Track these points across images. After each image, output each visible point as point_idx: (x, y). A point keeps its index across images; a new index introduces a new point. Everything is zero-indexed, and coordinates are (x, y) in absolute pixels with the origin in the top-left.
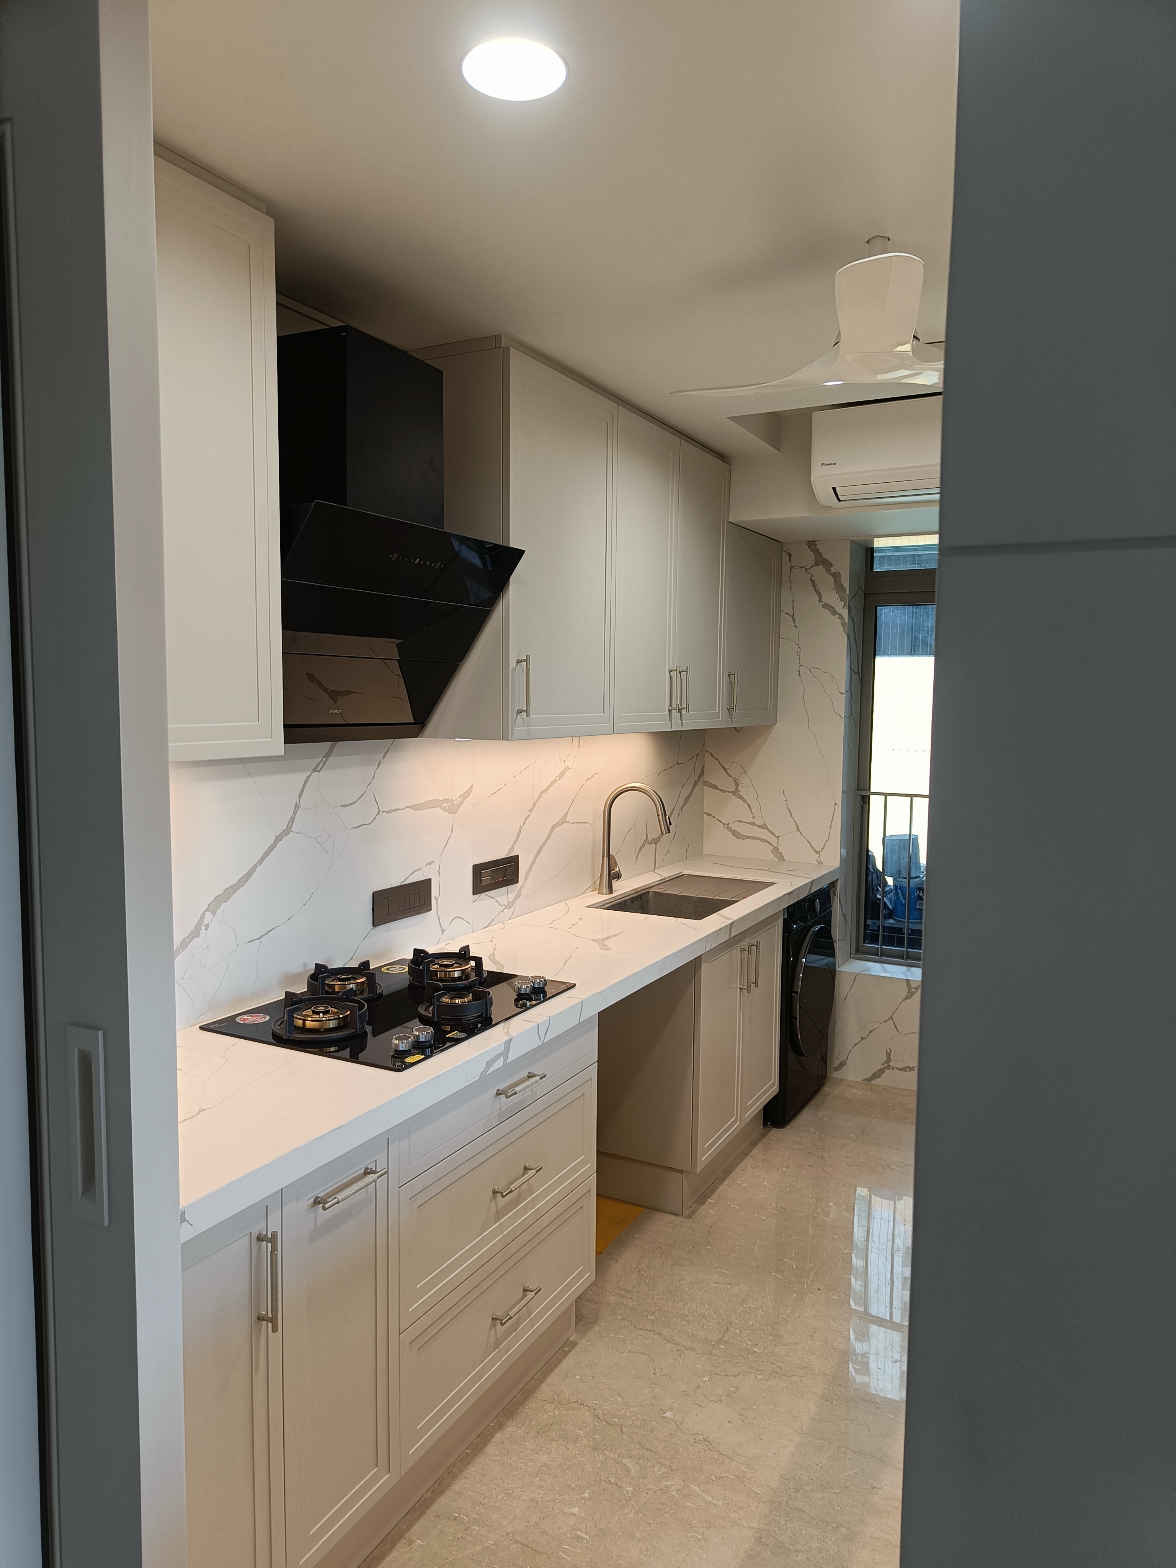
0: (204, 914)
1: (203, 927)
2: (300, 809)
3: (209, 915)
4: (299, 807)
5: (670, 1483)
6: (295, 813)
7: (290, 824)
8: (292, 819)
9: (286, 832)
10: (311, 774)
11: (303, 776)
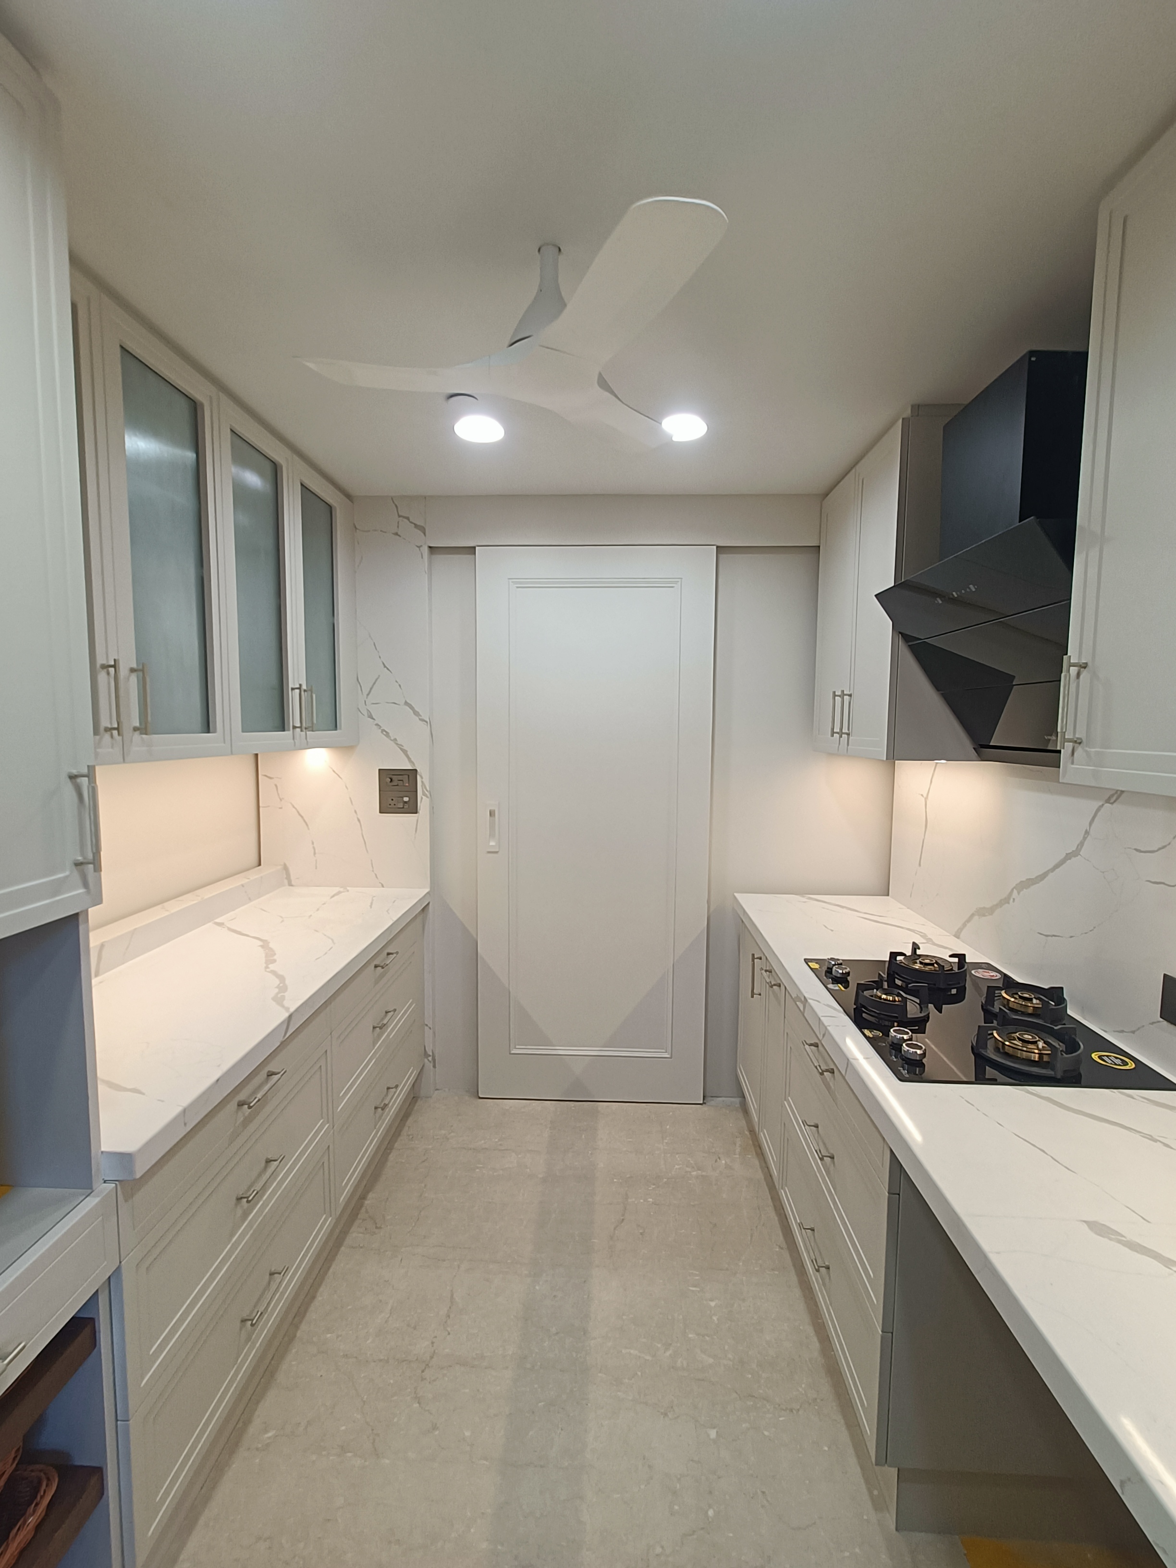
0: (1012, 890)
1: (1012, 900)
2: (1089, 836)
3: (1015, 891)
4: (1089, 834)
6: (1085, 838)
7: (1079, 847)
8: (1081, 844)
9: (1075, 853)
10: (1103, 805)
11: (1096, 804)
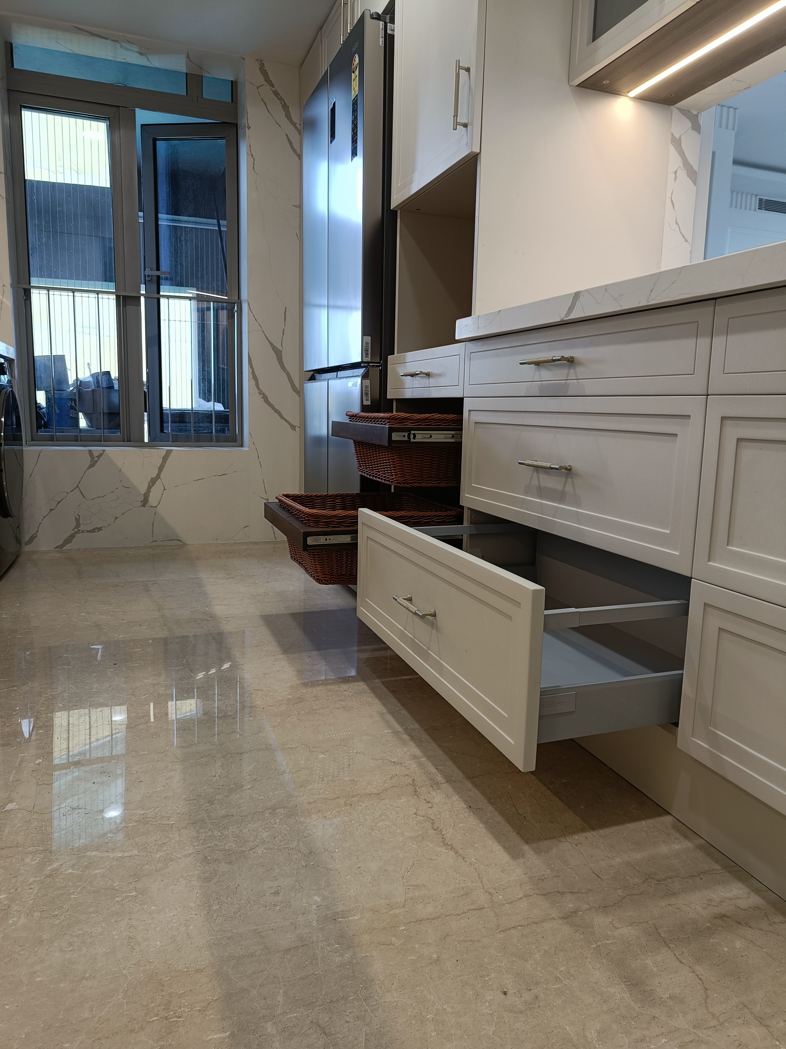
5: (55, 865)
